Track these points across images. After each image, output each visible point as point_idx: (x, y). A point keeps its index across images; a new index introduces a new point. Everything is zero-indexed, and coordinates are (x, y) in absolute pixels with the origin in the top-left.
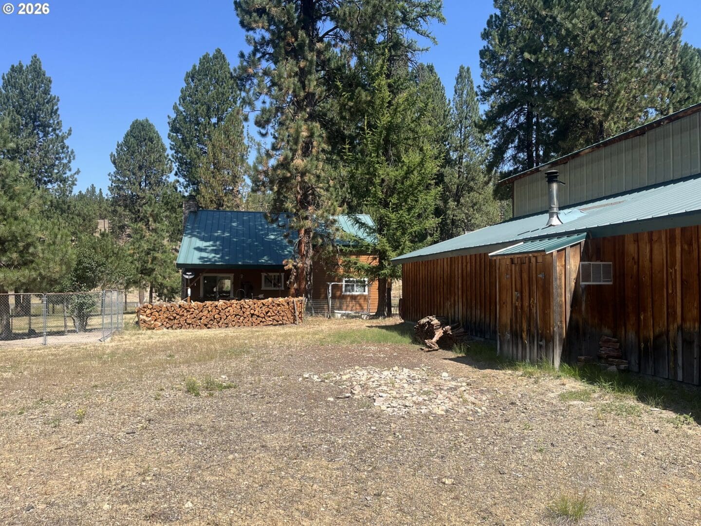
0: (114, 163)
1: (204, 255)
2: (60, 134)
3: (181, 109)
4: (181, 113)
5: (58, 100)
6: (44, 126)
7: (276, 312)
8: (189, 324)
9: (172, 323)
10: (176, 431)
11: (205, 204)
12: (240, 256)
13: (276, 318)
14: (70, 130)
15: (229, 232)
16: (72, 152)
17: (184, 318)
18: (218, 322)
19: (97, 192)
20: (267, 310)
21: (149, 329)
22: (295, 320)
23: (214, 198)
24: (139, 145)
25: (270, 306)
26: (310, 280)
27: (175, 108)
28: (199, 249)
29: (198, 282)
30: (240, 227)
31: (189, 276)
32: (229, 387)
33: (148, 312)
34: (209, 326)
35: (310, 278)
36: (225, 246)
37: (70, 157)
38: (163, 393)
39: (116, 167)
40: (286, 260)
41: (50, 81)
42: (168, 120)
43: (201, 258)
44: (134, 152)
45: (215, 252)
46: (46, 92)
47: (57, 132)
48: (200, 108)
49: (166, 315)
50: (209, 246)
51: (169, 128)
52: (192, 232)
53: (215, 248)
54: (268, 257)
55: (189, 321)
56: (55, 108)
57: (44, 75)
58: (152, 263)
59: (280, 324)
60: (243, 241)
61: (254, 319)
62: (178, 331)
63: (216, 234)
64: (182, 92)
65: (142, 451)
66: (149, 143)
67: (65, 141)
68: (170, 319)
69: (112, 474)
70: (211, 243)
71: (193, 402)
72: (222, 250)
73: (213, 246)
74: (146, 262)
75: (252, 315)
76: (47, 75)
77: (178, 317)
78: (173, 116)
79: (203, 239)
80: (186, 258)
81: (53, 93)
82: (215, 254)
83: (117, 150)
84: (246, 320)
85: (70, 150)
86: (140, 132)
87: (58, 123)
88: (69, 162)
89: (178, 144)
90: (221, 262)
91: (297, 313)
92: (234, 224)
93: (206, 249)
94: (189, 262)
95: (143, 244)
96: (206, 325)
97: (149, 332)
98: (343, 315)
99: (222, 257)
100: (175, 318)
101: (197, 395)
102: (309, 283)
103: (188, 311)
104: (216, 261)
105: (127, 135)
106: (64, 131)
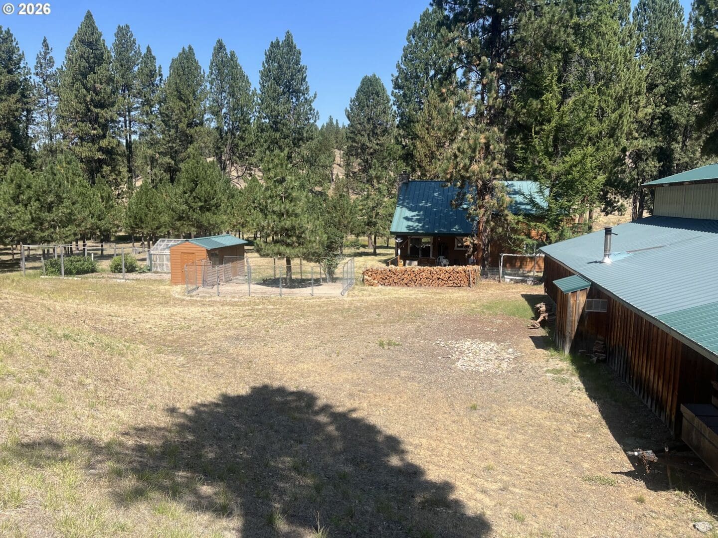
0: (348, 117)
1: (410, 223)
2: (308, 98)
3: (403, 67)
4: (403, 71)
5: (306, 69)
6: (297, 92)
7: (456, 277)
8: (395, 283)
9: (384, 281)
10: (372, 365)
11: (420, 158)
12: (437, 225)
13: (456, 281)
14: (315, 94)
15: (431, 202)
16: (317, 113)
17: (392, 279)
18: (415, 283)
19: (335, 123)
20: (449, 275)
21: (370, 285)
22: (469, 284)
23: (427, 152)
24: (368, 99)
25: (452, 273)
26: (488, 250)
27: (398, 66)
28: (407, 219)
29: (406, 245)
30: (441, 197)
31: (399, 240)
32: (398, 345)
33: (370, 273)
34: (408, 285)
35: (487, 249)
36: (427, 216)
37: (316, 117)
38: (370, 345)
39: (349, 120)
40: (466, 238)
41: (300, 53)
42: (392, 78)
43: (408, 227)
44: (363, 107)
45: (419, 221)
46: (297, 63)
47: (306, 96)
48: (419, 66)
49: (380, 276)
50: (414, 216)
51: (393, 86)
52: (403, 203)
53: (418, 217)
54: (459, 226)
55: (395, 281)
56: (305, 75)
57: (295, 48)
58: (375, 218)
59: (459, 287)
60: (441, 211)
61: (440, 282)
62: (389, 288)
63: (421, 204)
64: (404, 51)
65: (359, 371)
66: (376, 97)
67: (312, 104)
68: (383, 279)
69: (349, 377)
70: (416, 213)
71: (381, 351)
72: (424, 219)
73: (418, 215)
74: (371, 217)
75: (439, 279)
76: (298, 48)
77: (388, 278)
78: (396, 74)
79: (411, 209)
80: (398, 226)
81: (302, 63)
82: (419, 223)
83: (350, 105)
84: (434, 282)
85: (315, 111)
86: (368, 88)
87: (306, 88)
88: (315, 121)
89: (400, 100)
90: (422, 230)
91: (471, 279)
92: (436, 194)
93: (412, 219)
94: (399, 230)
95: (369, 202)
96: (406, 284)
97: (370, 287)
98: (511, 280)
99: (423, 226)
100: (386, 278)
101: (383, 348)
102: (486, 252)
103: (395, 274)
104: (418, 230)
105: (358, 91)
106: (311, 95)
